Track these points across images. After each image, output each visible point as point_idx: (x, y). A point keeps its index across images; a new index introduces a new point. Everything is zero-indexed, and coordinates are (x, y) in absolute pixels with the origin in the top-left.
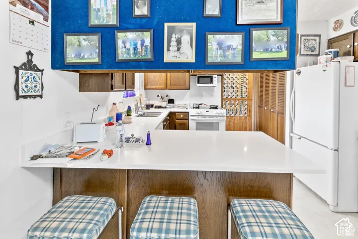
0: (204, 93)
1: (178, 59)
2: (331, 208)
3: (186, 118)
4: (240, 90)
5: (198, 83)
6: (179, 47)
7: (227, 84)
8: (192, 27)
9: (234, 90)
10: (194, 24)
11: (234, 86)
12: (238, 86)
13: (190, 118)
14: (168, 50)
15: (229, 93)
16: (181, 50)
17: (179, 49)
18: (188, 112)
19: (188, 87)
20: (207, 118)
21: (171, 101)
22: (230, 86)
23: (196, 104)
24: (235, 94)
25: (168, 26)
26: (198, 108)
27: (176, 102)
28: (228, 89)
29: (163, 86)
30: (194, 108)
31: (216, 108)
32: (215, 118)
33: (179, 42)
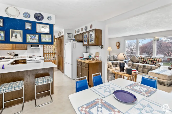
0: (35, 51)
1: (16, 40)
2: (71, 79)
3: (25, 62)
4: (54, 49)
5: (31, 47)
6: (16, 37)
7: (48, 47)
8: (21, 32)
9: (52, 49)
10: (22, 31)
11: (51, 48)
12: (53, 48)
13: (27, 62)
14: (12, 38)
15: (49, 51)
16: (17, 38)
17: (16, 38)
18: (26, 59)
19: (26, 49)
20: (36, 61)
21: (16, 55)
22: (49, 48)
23: (31, 56)
24: (52, 51)
25: (11, 31)
26: (32, 57)
27: (19, 56)
28: (49, 49)
29: (11, 49)
30: (30, 57)
31: (41, 57)
32: (39, 60)
33: (16, 36)
